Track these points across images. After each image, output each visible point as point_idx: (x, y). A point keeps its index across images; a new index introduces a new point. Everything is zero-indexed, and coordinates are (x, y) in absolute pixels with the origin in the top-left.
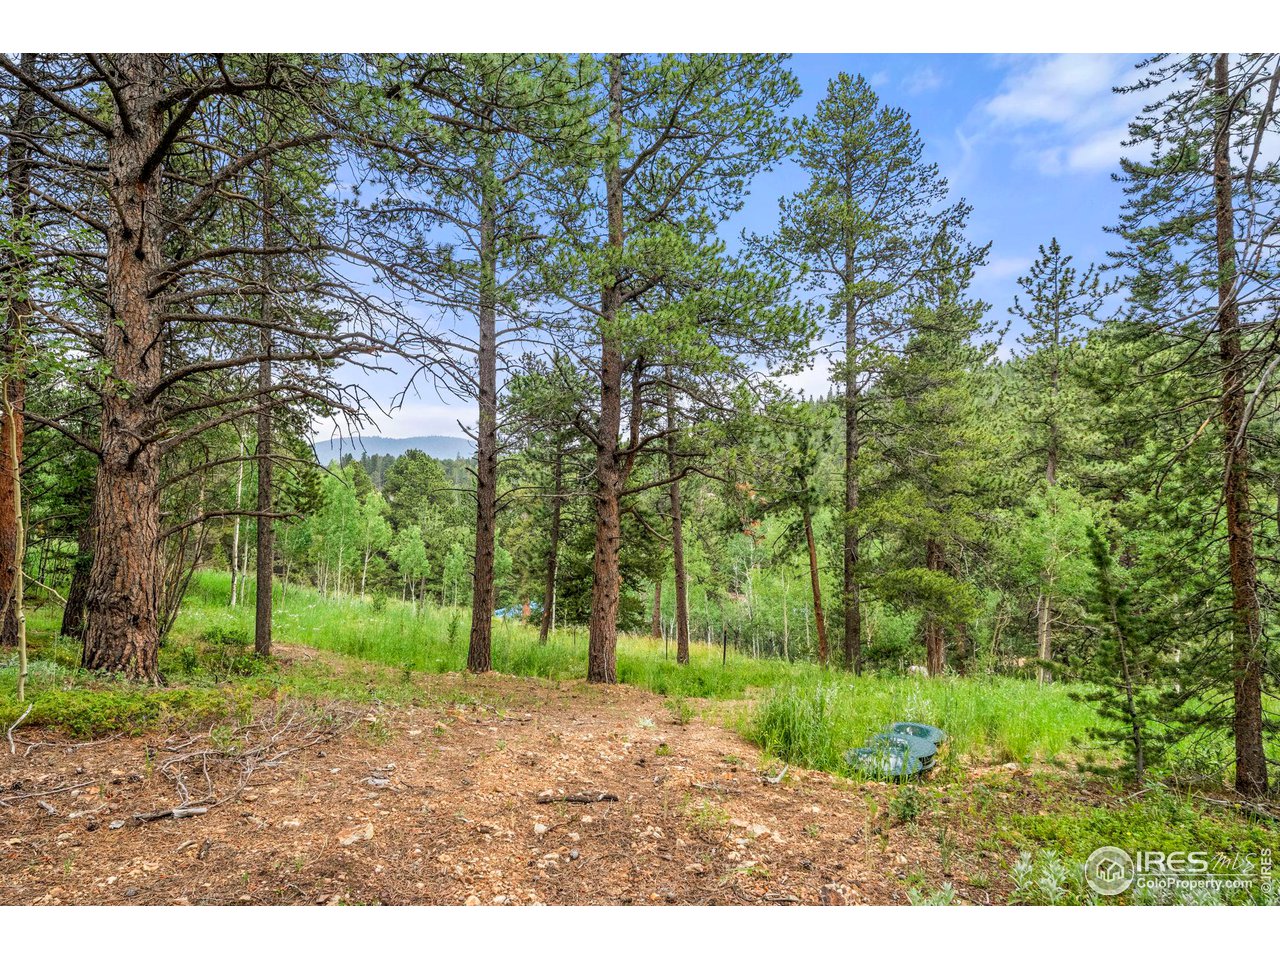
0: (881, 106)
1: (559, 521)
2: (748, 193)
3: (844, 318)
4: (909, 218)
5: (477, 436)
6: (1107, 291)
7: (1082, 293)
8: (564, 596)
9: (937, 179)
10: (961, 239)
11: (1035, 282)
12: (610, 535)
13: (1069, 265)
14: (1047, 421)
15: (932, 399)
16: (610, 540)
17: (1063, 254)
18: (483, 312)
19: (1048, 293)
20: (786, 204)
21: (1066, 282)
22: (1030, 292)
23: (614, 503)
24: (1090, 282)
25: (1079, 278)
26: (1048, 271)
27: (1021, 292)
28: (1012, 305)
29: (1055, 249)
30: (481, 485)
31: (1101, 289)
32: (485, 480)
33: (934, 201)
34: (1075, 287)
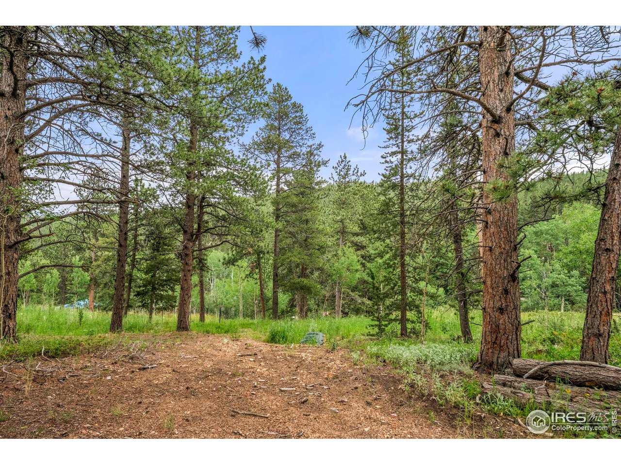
0: (293, 101)
1: (135, 259)
2: (247, 131)
3: (276, 180)
4: (301, 144)
5: (118, 222)
6: (361, 175)
7: (353, 175)
8: (135, 295)
9: (312, 132)
10: (319, 155)
11: (339, 168)
12: (189, 268)
13: (349, 164)
14: (342, 221)
15: (308, 215)
16: (189, 271)
17: (348, 160)
18: (123, 165)
19: (342, 173)
20: (259, 135)
21: (348, 170)
22: (337, 172)
23: (191, 255)
24: (356, 171)
25: (352, 169)
26: (343, 165)
27: (333, 171)
28: (331, 177)
29: (345, 157)
30: (120, 245)
31: (359, 174)
32: (123, 244)
33: (310, 140)
34: (351, 172)
